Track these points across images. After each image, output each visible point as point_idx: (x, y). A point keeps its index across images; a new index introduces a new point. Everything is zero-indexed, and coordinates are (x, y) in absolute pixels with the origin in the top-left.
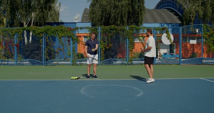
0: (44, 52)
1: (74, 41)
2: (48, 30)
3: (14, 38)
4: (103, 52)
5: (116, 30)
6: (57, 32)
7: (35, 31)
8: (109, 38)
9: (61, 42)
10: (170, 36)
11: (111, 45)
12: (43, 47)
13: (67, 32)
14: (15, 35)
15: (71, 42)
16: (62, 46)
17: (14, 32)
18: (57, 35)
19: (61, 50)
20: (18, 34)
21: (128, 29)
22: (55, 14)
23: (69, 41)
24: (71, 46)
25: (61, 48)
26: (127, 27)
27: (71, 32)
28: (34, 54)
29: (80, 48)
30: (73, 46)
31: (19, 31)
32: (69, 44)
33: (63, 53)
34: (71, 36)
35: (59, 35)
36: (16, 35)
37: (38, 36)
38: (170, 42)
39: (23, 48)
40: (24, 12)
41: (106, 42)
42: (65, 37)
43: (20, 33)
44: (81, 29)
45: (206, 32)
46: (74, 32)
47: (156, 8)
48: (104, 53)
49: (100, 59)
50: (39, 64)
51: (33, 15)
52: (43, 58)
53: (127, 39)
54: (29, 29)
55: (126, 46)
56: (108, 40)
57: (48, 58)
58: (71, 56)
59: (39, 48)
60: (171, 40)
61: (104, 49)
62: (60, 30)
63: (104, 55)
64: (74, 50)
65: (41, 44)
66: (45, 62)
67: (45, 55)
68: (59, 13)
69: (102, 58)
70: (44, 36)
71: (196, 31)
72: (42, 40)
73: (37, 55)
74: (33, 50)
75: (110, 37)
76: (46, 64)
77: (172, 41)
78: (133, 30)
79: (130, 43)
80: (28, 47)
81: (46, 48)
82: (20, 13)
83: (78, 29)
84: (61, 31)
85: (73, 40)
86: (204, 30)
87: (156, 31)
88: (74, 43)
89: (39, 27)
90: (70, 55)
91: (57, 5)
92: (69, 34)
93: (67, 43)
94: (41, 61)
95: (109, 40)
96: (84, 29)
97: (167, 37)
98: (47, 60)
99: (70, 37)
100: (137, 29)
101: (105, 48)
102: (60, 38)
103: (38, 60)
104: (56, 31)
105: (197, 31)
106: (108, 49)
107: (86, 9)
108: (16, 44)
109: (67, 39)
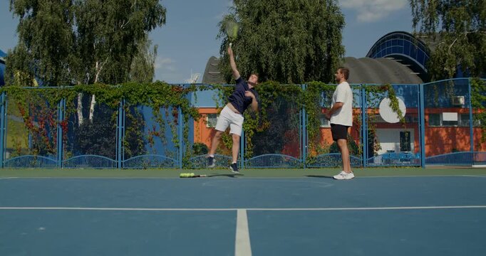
0: (121, 138)
1: (188, 115)
2: (130, 92)
3: (56, 109)
4: (250, 139)
5: (277, 91)
6: (149, 96)
7: (103, 93)
8: (263, 108)
9: (159, 118)
10: (398, 103)
11: (267, 124)
12: (120, 127)
13: (171, 95)
14: (59, 101)
15: (181, 117)
16: (161, 126)
17: (57, 96)
18: (151, 102)
19: (157, 135)
20: (67, 100)
21: (304, 88)
22: (145, 69)
23: (175, 115)
24: (181, 126)
25: (158, 130)
26: (304, 85)
27: (180, 95)
28: (99, 143)
29: (200, 131)
30: (185, 126)
31: (69, 95)
32: (176, 121)
33: (162, 142)
34: (181, 105)
35: (154, 102)
36: (61, 103)
37: (109, 104)
38: (398, 117)
39: (76, 131)
40: (77, 61)
41: (256, 117)
42: (167, 107)
43: (70, 98)
44: (201, 90)
45: (479, 95)
46: (187, 97)
47: (370, 57)
48: (253, 141)
49: (242, 155)
50: (110, 165)
51: (97, 67)
52: (120, 151)
53: (304, 110)
54: (89, 89)
55: (301, 126)
56: (262, 114)
57: (130, 152)
58: (181, 148)
59: (110, 132)
60: (399, 113)
61: (253, 133)
62: (156, 92)
63: (252, 147)
64: (187, 135)
65: (114, 122)
66: (123, 161)
67: (122, 145)
68: (153, 68)
69: (248, 153)
70: (121, 105)
71: (459, 102)
72: (117, 113)
73: (106, 146)
74: (97, 136)
75: (266, 106)
76: (125, 166)
77: (403, 115)
78: (315, 92)
79: (309, 120)
80: (87, 129)
81: (126, 129)
82: (69, 61)
83: (196, 90)
84: (159, 93)
85: (184, 113)
86: (475, 91)
87: (367, 92)
88: (186, 119)
89: (112, 86)
90: (178, 147)
91: (150, 50)
92: (175, 101)
93: (171, 118)
94: (115, 159)
95: (264, 113)
96: (210, 90)
97: (391, 105)
98: (127, 156)
99: (177, 107)
100: (324, 90)
101: (254, 130)
102: (156, 108)
103: (106, 156)
104: (149, 93)
105: (462, 100)
106: (260, 133)
107: (213, 59)
108: (61, 121)
109: (170, 111)
